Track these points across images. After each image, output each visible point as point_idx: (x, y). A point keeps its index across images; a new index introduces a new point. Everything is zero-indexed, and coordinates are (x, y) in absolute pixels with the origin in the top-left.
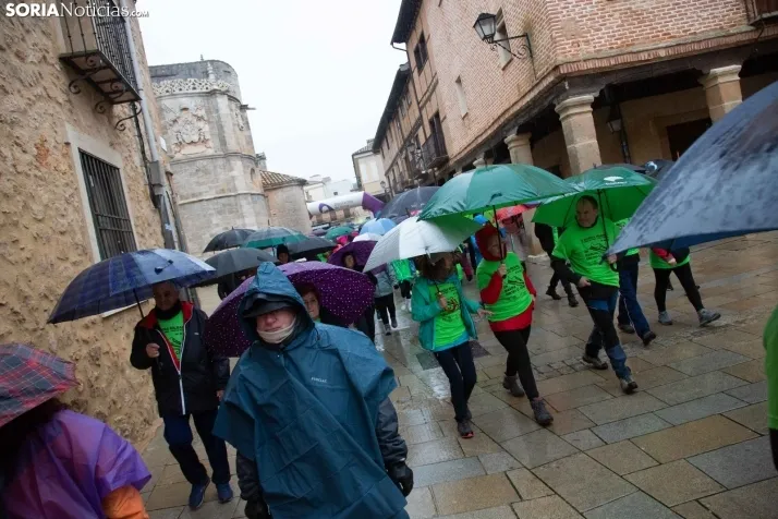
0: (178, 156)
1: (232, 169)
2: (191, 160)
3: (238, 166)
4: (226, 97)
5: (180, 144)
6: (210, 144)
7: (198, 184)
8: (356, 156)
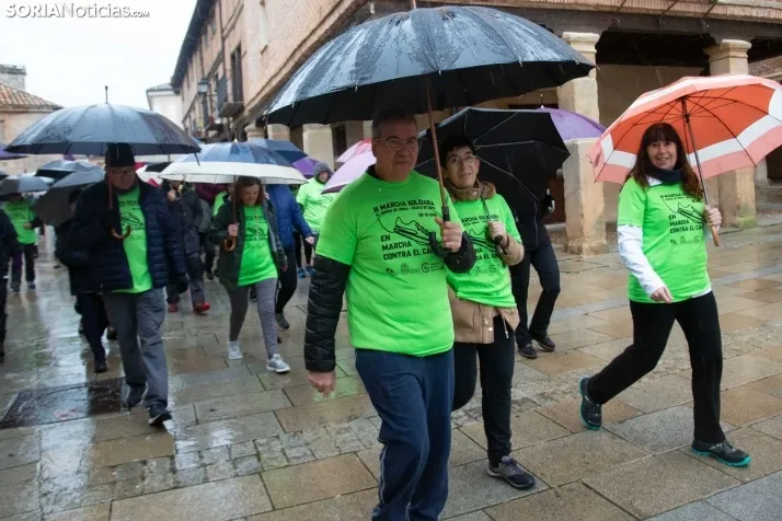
8: (150, 94)
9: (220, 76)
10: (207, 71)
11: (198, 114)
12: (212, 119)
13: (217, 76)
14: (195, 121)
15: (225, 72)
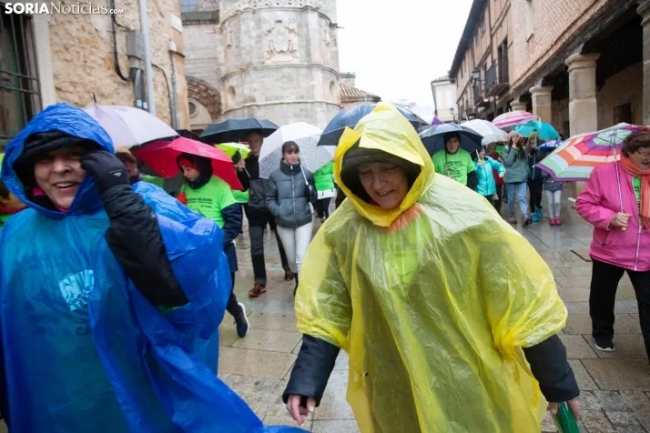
0: (268, 63)
1: (312, 79)
2: (278, 67)
3: (319, 77)
4: (316, 14)
5: (271, 52)
6: (297, 54)
7: (283, 89)
8: (434, 84)
9: (489, 64)
10: (477, 63)
11: (470, 96)
12: (481, 99)
13: (486, 66)
14: (467, 102)
15: (493, 62)
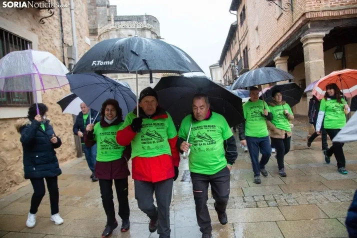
4: (150, 32)
8: (211, 68)
9: (239, 59)
10: (233, 57)
11: (230, 74)
13: (237, 59)
14: (228, 77)
15: (241, 58)
